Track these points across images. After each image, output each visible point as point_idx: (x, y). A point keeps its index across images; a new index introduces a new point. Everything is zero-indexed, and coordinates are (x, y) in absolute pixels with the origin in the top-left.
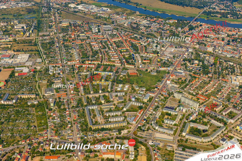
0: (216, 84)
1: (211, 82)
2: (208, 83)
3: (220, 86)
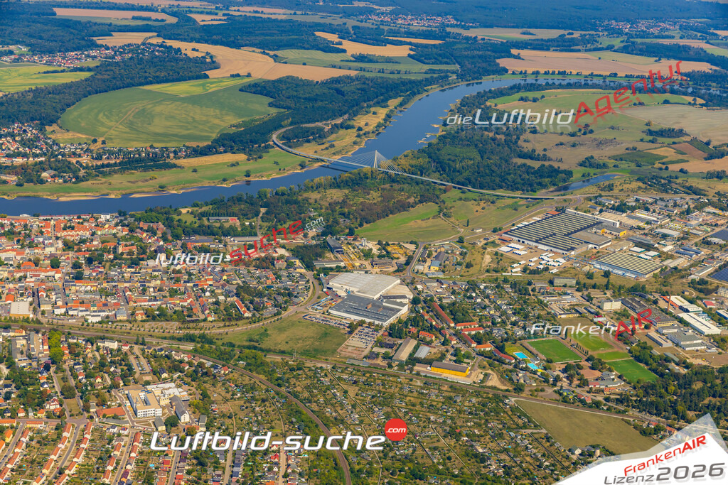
0: (86, 436)
1: (65, 434)
2: (55, 437)
3: (102, 438)
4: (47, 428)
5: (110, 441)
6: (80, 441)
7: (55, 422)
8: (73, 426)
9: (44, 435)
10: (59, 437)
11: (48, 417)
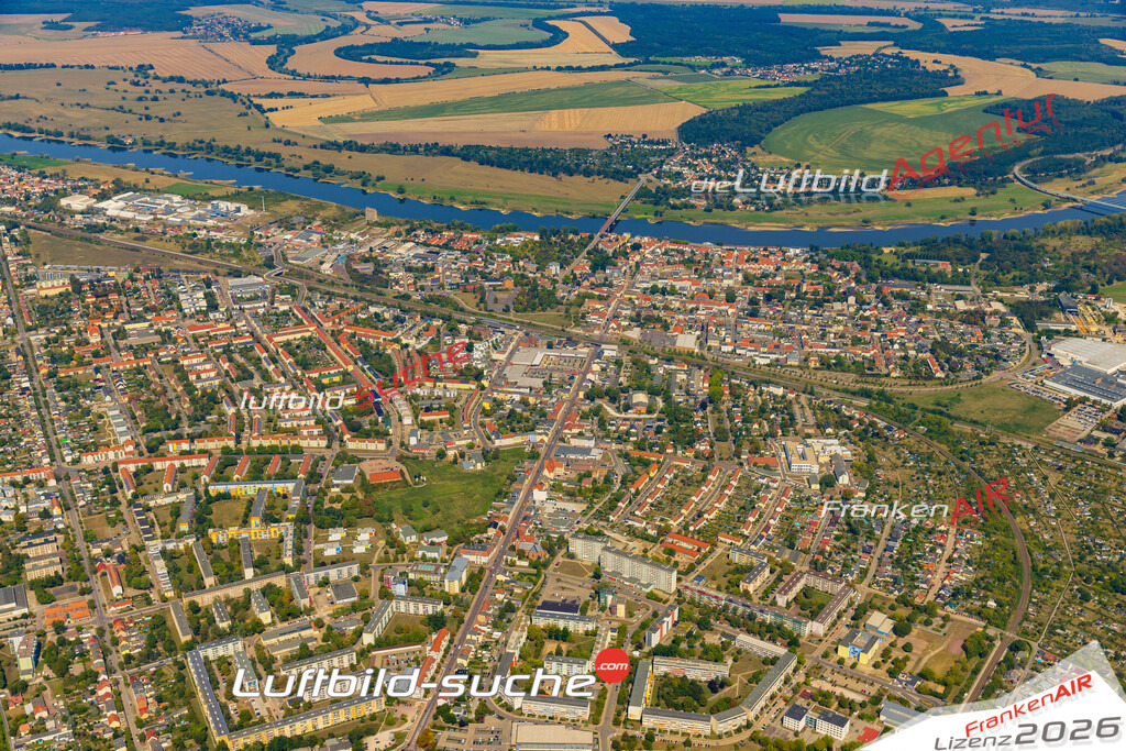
0: (733, 482)
1: (710, 477)
2: (700, 478)
3: (748, 487)
4: (693, 468)
5: (756, 492)
6: (724, 487)
7: (702, 463)
8: (721, 470)
9: (689, 475)
10: (704, 479)
11: (696, 457)
